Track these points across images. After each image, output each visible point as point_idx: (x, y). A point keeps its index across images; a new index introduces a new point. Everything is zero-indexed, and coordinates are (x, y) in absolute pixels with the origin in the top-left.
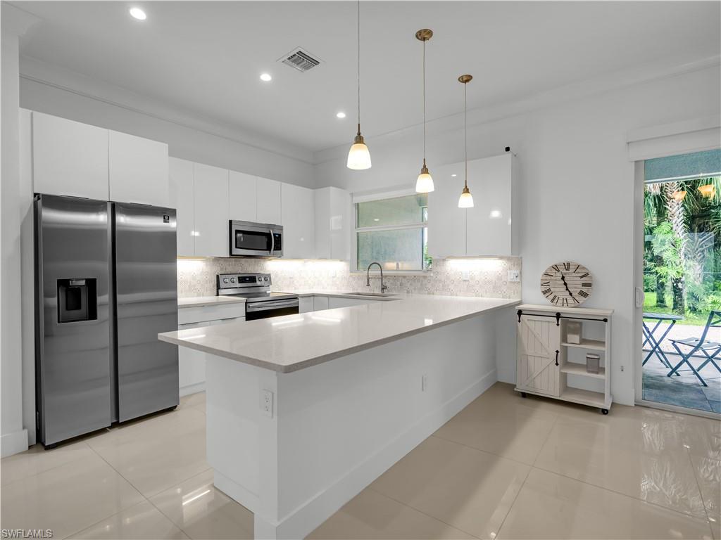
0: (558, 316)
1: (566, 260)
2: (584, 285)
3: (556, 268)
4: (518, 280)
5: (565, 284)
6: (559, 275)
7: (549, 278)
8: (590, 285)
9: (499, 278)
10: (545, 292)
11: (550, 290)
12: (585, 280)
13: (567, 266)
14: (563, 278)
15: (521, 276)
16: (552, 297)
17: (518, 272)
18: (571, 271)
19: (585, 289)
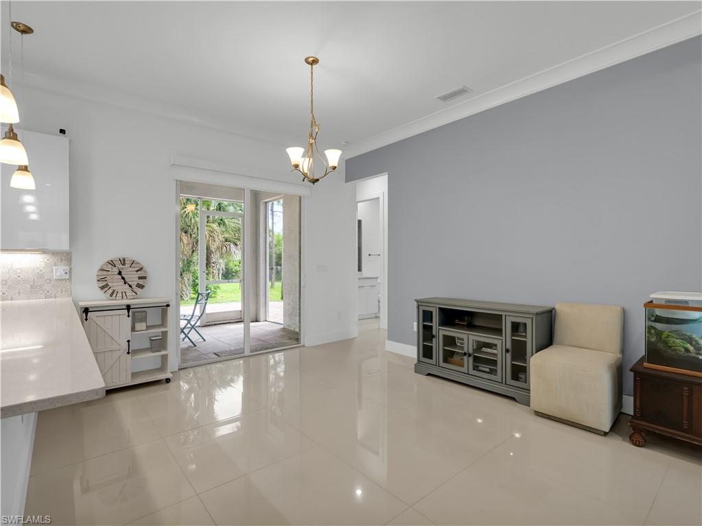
0: (128, 307)
1: (121, 256)
2: (140, 278)
3: (112, 263)
4: (67, 277)
5: (123, 278)
6: (116, 270)
7: (105, 273)
8: (144, 278)
9: (40, 276)
10: (102, 288)
11: (107, 285)
12: (141, 274)
13: (123, 262)
14: (120, 273)
15: (70, 272)
16: (110, 291)
17: (67, 268)
18: (127, 266)
19: (141, 282)
